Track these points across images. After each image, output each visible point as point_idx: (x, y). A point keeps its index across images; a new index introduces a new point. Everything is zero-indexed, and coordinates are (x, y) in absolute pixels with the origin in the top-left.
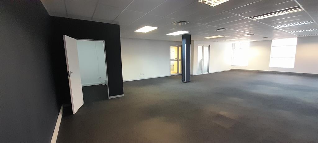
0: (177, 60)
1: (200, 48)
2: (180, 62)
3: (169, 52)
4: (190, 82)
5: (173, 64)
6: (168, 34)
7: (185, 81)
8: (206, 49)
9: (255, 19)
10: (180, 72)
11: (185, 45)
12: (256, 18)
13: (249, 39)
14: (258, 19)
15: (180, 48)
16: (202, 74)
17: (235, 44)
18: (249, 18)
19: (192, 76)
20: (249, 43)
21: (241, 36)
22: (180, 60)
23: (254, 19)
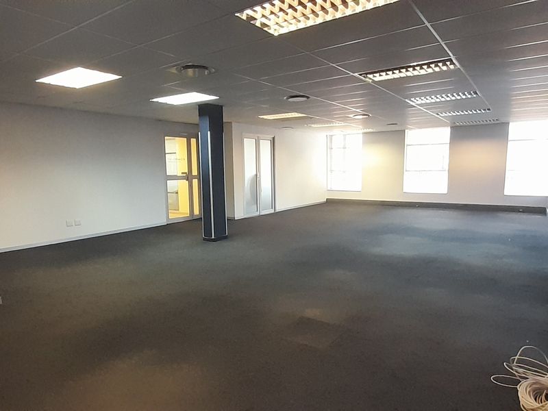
0: (188, 177)
1: (249, 144)
2: (195, 182)
3: (161, 154)
4: (226, 238)
5: (175, 190)
6: (155, 100)
7: (213, 237)
8: (266, 146)
9: (370, 79)
10: (197, 212)
11: (209, 132)
12: (371, 76)
13: (361, 127)
14: (376, 79)
15: (193, 141)
16: (257, 214)
17: (332, 136)
18: (356, 74)
19: (232, 220)
20: (361, 135)
21: (345, 119)
22: (195, 177)
23: (367, 79)
